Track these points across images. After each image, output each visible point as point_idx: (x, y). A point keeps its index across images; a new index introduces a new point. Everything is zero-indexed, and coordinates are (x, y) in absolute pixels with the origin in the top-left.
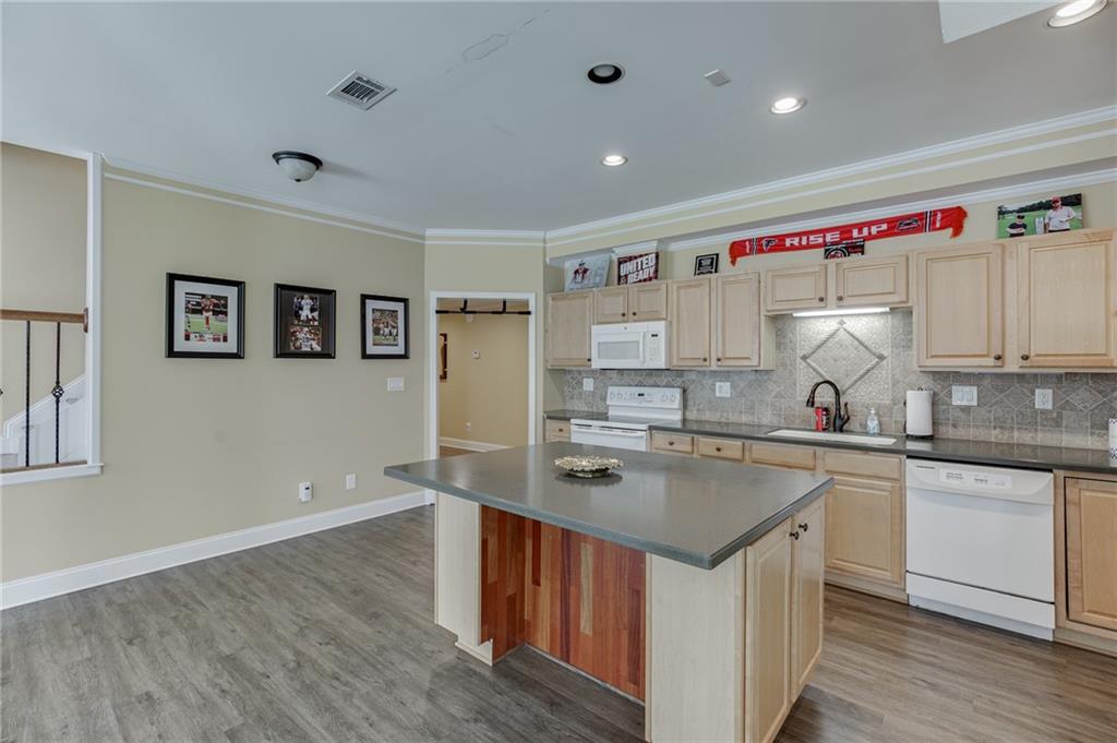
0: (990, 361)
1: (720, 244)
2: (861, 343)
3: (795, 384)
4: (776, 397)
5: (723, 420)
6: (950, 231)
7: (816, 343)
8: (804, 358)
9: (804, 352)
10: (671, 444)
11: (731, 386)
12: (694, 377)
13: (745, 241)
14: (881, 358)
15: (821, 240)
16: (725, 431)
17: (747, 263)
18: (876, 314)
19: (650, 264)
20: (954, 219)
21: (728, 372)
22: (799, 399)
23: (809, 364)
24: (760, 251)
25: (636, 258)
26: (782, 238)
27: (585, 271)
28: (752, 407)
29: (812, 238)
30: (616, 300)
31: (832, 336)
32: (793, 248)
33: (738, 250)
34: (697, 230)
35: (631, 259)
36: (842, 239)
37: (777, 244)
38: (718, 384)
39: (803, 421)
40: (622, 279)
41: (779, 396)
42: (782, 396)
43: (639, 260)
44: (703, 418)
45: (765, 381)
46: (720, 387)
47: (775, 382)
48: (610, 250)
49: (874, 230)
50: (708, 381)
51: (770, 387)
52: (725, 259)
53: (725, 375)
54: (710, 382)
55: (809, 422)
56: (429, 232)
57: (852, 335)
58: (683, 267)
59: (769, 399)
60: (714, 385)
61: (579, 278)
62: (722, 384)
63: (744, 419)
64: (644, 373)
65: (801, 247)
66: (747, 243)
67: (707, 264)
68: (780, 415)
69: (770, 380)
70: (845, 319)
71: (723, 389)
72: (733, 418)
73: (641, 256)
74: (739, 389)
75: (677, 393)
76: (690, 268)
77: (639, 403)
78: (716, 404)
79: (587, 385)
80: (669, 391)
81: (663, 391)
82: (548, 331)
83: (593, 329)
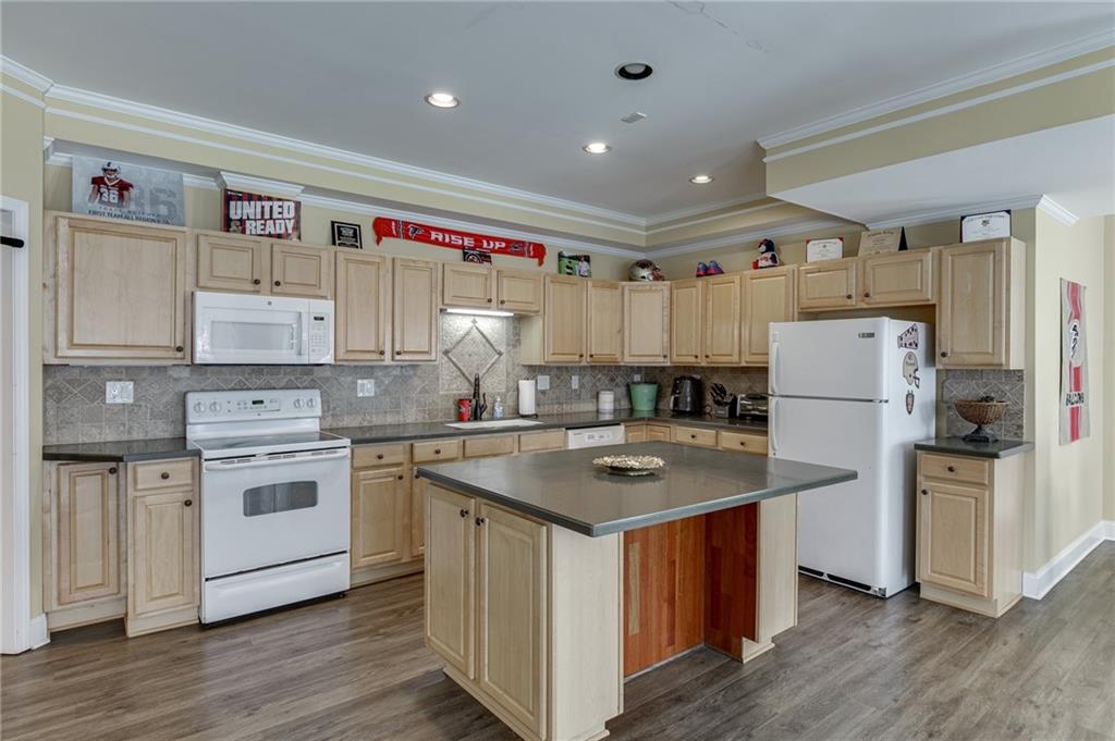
0: (577, 358)
1: (363, 215)
2: (487, 340)
3: (438, 379)
4: (420, 393)
5: (366, 424)
6: (536, 260)
7: (455, 339)
8: (446, 353)
9: (445, 347)
10: (380, 457)
11: (376, 383)
12: (328, 374)
13: (391, 220)
14: (500, 354)
15: (460, 242)
16: (367, 436)
17: (394, 246)
18: (499, 317)
19: (286, 215)
20: (539, 252)
21: (372, 367)
22: (441, 393)
23: (450, 359)
24: (407, 237)
25: (260, 198)
26: (428, 229)
27: (123, 185)
28: (398, 405)
29: (453, 237)
31: (468, 334)
32: (436, 242)
33: (383, 228)
34: (332, 188)
35: (250, 197)
36: (476, 247)
37: (423, 234)
38: (359, 381)
39: (445, 414)
41: (424, 391)
42: (426, 392)
43: (267, 204)
44: (341, 425)
45: (410, 377)
46: (363, 385)
47: (420, 377)
49: (497, 245)
50: (346, 380)
51: (416, 384)
52: (368, 234)
53: (368, 371)
54: (350, 379)
55: (449, 414)
57: (482, 333)
58: (316, 232)
59: (414, 395)
60: (356, 383)
61: (113, 196)
62: (365, 381)
63: (390, 419)
64: (248, 369)
65: (443, 244)
66: (393, 224)
67: (343, 234)
68: (424, 411)
69: (415, 374)
70: (477, 319)
71: (366, 388)
72: (377, 420)
73: (270, 199)
74: (383, 387)
75: (316, 395)
76: (325, 233)
77: (252, 414)
78: (357, 406)
79: (119, 393)
80: (304, 395)
81: (292, 395)
82: (50, 286)
83: (199, 295)
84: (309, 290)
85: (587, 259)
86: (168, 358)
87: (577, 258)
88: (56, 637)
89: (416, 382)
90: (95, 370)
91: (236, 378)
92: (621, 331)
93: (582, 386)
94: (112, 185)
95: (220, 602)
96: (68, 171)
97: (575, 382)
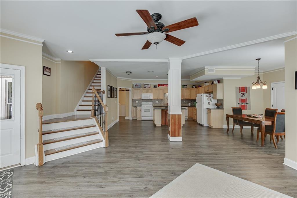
1: (157, 84)
3: (165, 101)
8: (166, 98)
17: (160, 87)
24: (162, 86)
26: (164, 85)
27: (137, 85)
28: (161, 103)
30: (144, 90)
33: (159, 85)
35: (146, 85)
40: (145, 87)
48: (143, 83)
50: (155, 101)
52: (157, 86)
53: (158, 100)
56: (118, 77)
58: (152, 86)
61: (136, 86)
63: (160, 105)
67: (155, 87)
68: (164, 104)
71: (157, 102)
72: (158, 105)
73: (148, 85)
74: (159, 102)
75: (152, 102)
76: (153, 87)
77: (147, 104)
78: (156, 103)
79: (137, 102)
80: (151, 102)
81: (150, 102)
82: (132, 94)
83: (142, 94)
84: (151, 93)
85: (186, 85)
86: (140, 99)
87: (185, 86)
88: (133, 119)
89: (163, 101)
90: (135, 100)
91: (146, 101)
92: (190, 95)
93: (186, 102)
94: (136, 85)
95: (143, 118)
96: (134, 84)
97: (185, 102)
